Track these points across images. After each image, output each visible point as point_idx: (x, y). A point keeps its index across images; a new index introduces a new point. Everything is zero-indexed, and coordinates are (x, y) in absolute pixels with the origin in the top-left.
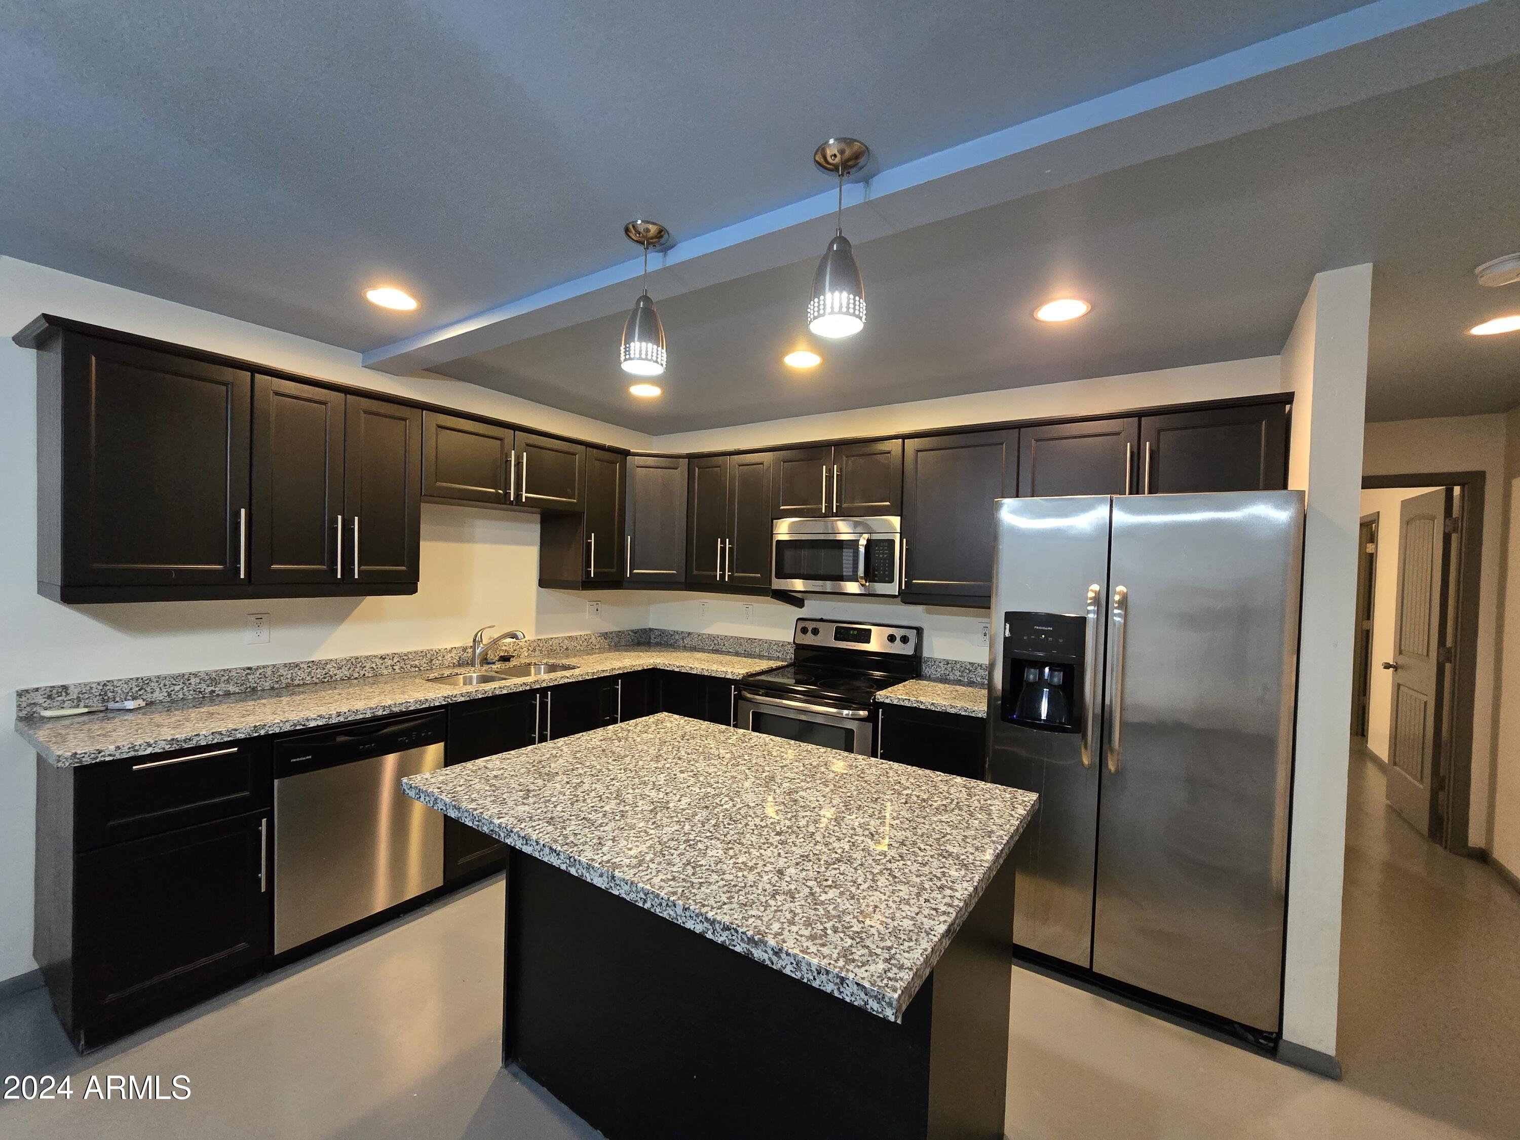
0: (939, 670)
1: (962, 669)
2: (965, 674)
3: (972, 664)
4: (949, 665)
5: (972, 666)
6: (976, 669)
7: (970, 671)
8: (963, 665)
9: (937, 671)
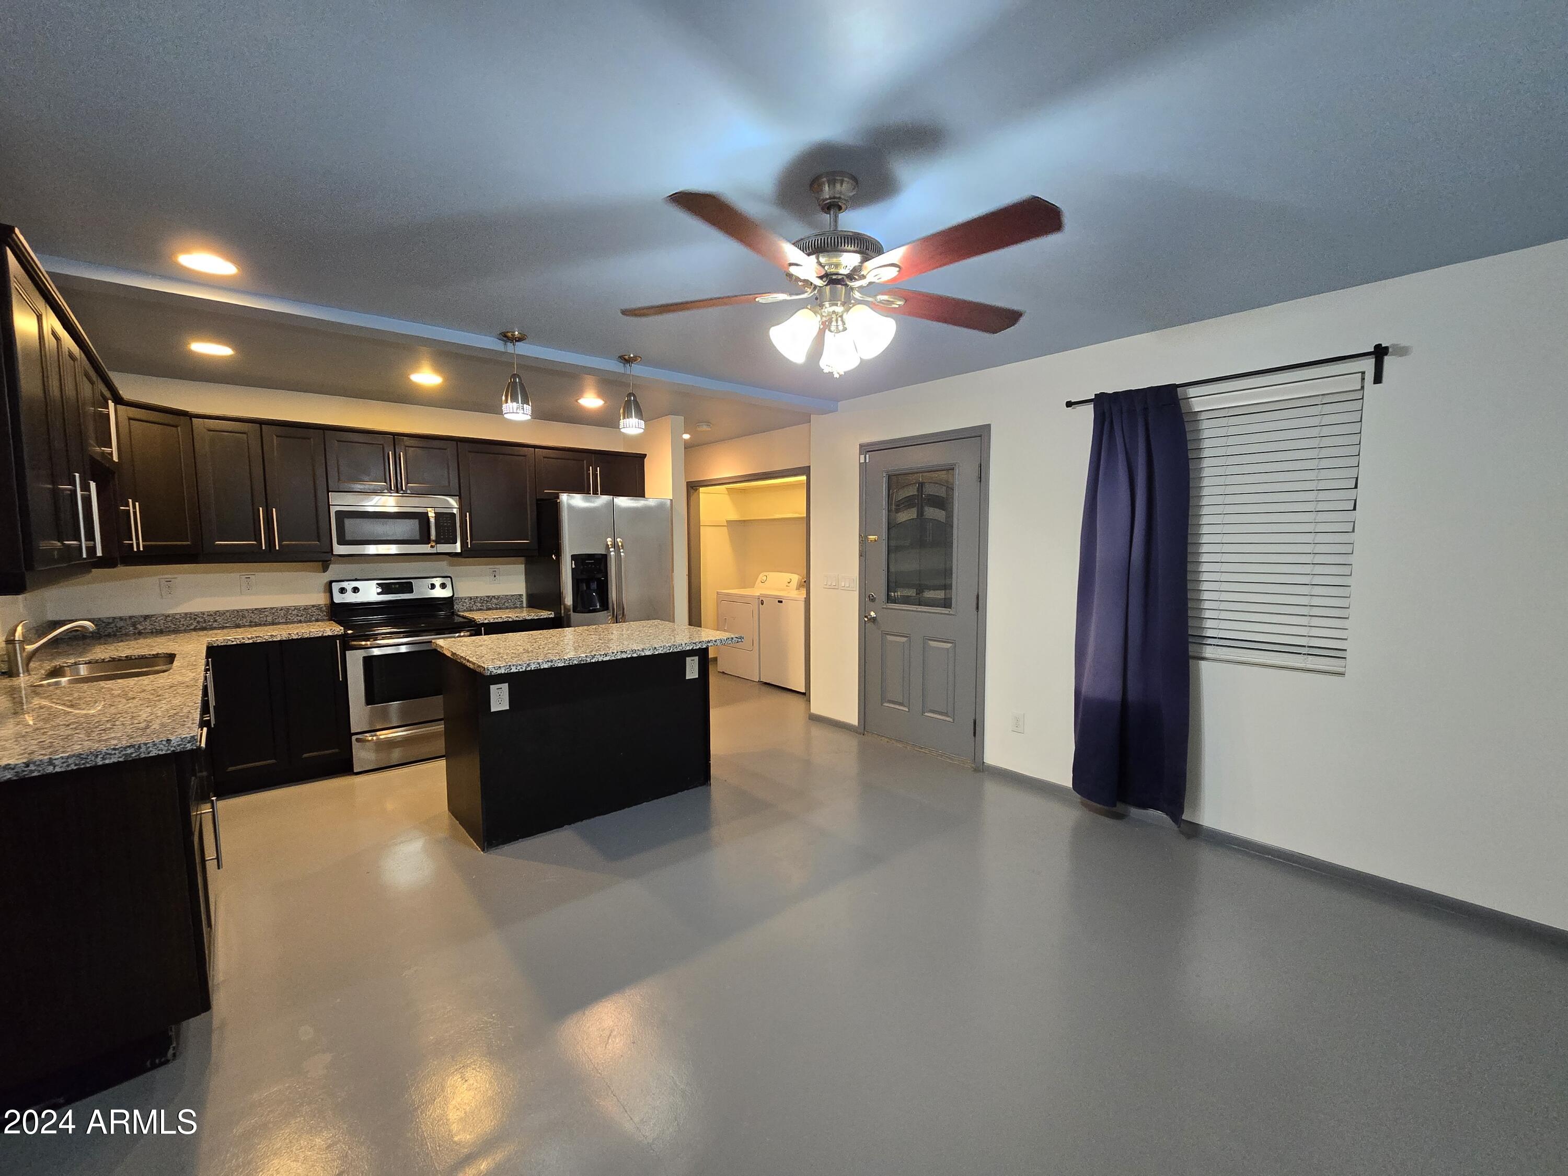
0: (465, 605)
1: (482, 601)
2: (484, 604)
3: (488, 597)
4: (472, 600)
5: (488, 598)
6: (491, 599)
7: (487, 601)
8: (482, 598)
9: (463, 606)
